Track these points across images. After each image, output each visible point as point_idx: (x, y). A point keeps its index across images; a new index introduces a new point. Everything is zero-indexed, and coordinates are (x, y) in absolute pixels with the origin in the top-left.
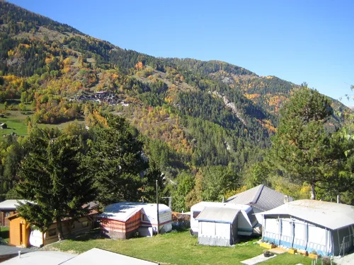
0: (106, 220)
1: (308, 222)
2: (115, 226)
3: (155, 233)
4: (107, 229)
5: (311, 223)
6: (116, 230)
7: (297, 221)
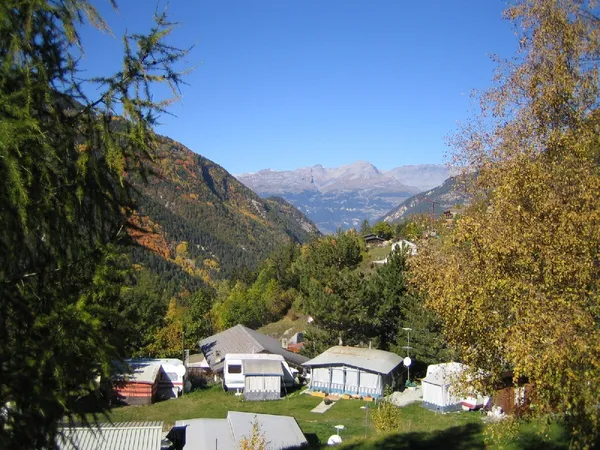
0: (123, 384)
1: (360, 369)
2: (137, 390)
3: (180, 394)
4: (123, 394)
5: (363, 369)
6: (138, 395)
7: (349, 369)
